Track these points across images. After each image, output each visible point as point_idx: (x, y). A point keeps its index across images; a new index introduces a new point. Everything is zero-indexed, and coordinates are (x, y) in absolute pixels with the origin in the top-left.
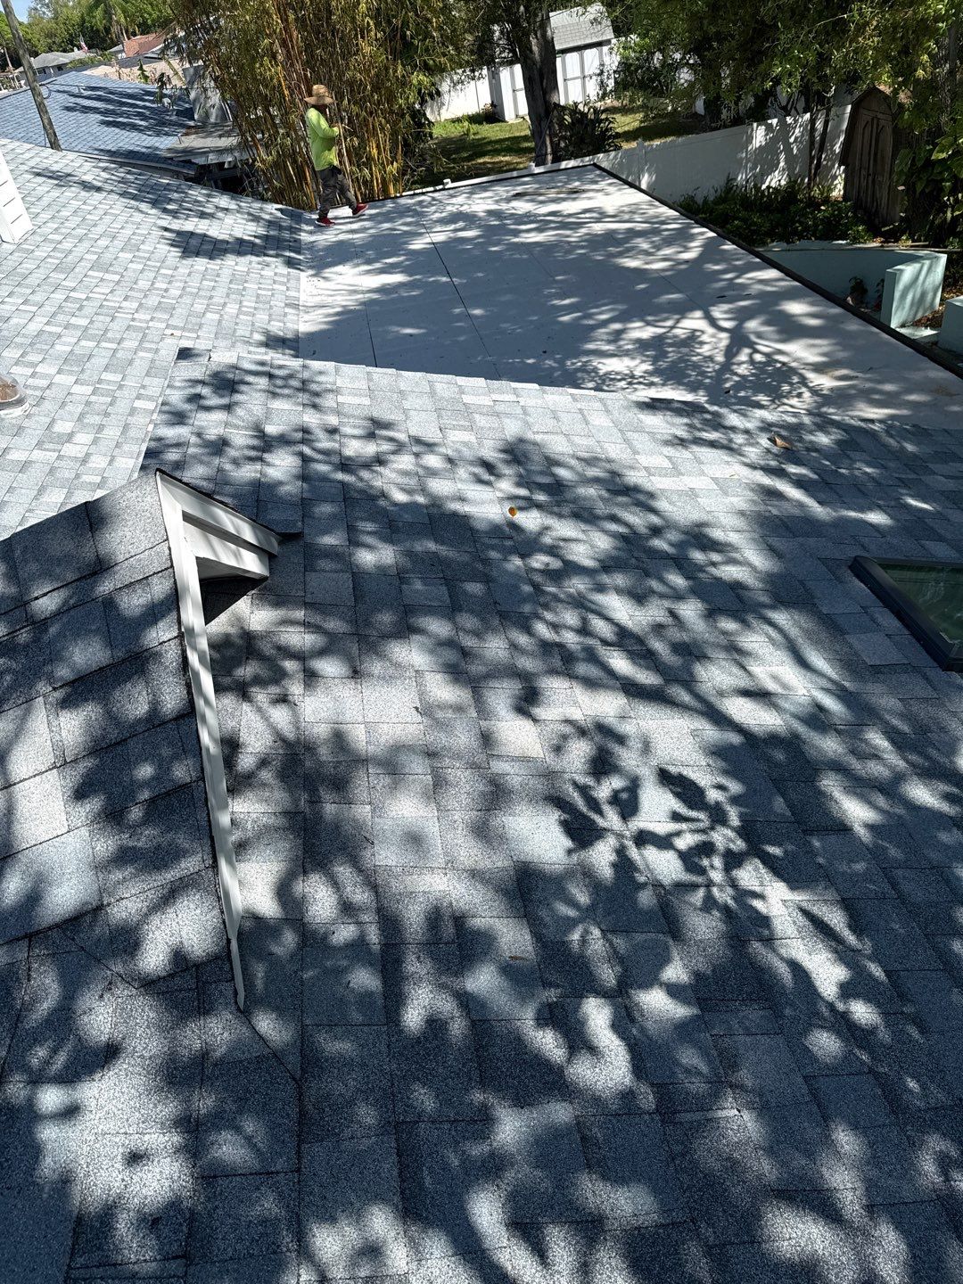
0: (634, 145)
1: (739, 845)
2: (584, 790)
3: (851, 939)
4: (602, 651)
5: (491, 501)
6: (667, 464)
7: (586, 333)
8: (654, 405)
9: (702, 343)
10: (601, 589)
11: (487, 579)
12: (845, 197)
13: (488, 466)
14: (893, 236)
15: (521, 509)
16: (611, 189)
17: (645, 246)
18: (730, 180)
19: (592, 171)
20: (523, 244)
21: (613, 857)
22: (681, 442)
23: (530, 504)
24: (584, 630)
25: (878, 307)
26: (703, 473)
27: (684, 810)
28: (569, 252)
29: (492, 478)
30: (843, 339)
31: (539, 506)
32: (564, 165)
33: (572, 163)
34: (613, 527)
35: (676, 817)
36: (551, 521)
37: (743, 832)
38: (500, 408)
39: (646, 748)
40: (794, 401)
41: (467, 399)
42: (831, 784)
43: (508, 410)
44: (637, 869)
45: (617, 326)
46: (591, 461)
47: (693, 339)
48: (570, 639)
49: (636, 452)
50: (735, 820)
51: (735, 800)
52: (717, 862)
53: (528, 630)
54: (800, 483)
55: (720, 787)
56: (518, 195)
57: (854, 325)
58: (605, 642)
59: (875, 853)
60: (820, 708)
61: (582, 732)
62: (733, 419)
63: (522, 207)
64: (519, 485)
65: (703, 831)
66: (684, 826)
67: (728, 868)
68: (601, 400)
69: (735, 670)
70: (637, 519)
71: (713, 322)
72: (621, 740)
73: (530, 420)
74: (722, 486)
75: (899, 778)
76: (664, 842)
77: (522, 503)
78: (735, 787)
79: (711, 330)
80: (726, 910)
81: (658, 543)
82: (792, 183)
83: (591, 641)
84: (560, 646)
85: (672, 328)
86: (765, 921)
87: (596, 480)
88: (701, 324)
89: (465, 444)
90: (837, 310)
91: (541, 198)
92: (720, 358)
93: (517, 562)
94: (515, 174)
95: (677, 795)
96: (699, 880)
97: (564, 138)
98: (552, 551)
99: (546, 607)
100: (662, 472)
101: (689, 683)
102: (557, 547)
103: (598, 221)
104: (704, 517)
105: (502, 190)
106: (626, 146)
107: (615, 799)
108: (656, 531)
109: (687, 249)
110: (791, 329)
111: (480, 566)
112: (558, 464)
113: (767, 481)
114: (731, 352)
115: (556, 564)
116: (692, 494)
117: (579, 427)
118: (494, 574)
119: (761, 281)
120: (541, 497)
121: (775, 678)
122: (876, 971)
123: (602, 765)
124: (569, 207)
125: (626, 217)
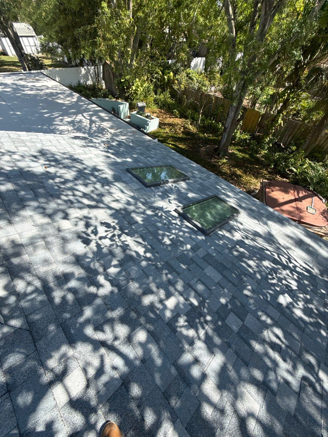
0: (51, 69)
1: (120, 233)
2: (85, 233)
3: (143, 243)
4: (80, 199)
5: (38, 166)
6: (83, 152)
7: (53, 119)
8: (76, 138)
9: (83, 122)
10: (76, 185)
11: (44, 187)
12: (106, 88)
13: (35, 157)
14: (117, 98)
15: (48, 167)
16: (48, 80)
17: (62, 97)
18: (79, 81)
19: (41, 75)
20: (26, 94)
21: (95, 245)
22: (85, 146)
23: (51, 166)
24: (74, 195)
25: (118, 114)
26: (92, 153)
27: (107, 229)
28: (42, 97)
29: (37, 160)
30: (114, 122)
31: (53, 166)
32: (32, 72)
33: (34, 72)
34: (75, 169)
35: (106, 231)
36: (57, 169)
37: (120, 230)
38: (33, 140)
39: (96, 219)
40: (107, 135)
41: (22, 138)
42: (134, 215)
43: (36, 141)
44: (101, 245)
45: (61, 118)
46: (64, 154)
47: (80, 121)
48: (71, 198)
49: (75, 149)
50: (118, 228)
51: (117, 224)
52: (117, 237)
53: (59, 198)
54: (112, 154)
55: (114, 222)
56: (20, 79)
57: (115, 119)
58: (80, 197)
59: (143, 225)
60: (129, 201)
61: (81, 219)
62: (95, 140)
63: (22, 83)
64: (45, 161)
65: (113, 232)
66: (108, 232)
67: (119, 238)
68: (62, 137)
69: (110, 196)
70: (80, 167)
71: (84, 117)
72: (90, 218)
73: (44, 143)
74: (97, 156)
75: (145, 210)
76: (105, 237)
77: (48, 166)
78: (116, 221)
79: (85, 119)
80: (121, 246)
81: (86, 171)
82: (94, 84)
83: (77, 197)
84: (70, 200)
85: (75, 118)
86: (128, 245)
87: (67, 158)
88: (82, 118)
89: (25, 151)
90: (111, 115)
91: (28, 81)
92: (88, 126)
93: (51, 181)
94: (17, 73)
95: (105, 226)
96: (114, 242)
97: (30, 63)
98: (60, 177)
99: (63, 191)
100: (82, 154)
101: (102, 202)
102: (62, 176)
103: (47, 89)
104: (95, 164)
105: (14, 77)
106: (49, 69)
107: (92, 232)
108: (85, 169)
109: (73, 98)
110: (102, 120)
111: (41, 184)
112: (55, 155)
113: (106, 154)
114: (90, 125)
115: (62, 180)
116: (91, 158)
117: (58, 144)
118: (46, 185)
119: (93, 108)
120: (53, 163)
121: (118, 196)
122: (149, 247)
123: (87, 225)
124: (38, 84)
125: (55, 89)
